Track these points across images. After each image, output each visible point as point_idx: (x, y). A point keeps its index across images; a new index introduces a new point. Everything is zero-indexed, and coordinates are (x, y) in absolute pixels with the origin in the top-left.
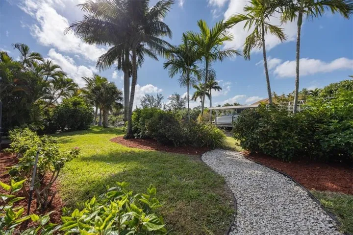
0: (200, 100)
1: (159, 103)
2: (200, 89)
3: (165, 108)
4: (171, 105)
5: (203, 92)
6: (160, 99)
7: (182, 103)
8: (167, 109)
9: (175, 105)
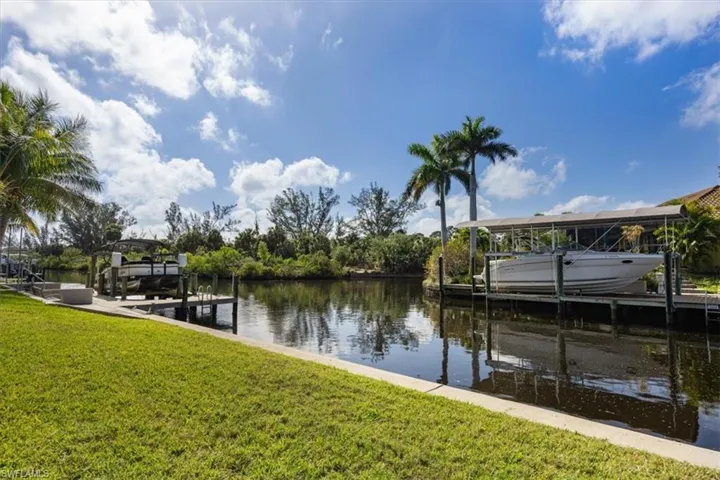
0: (437, 197)
1: (324, 216)
2: (436, 157)
3: (340, 233)
4: (358, 222)
5: (445, 167)
6: (329, 204)
7: (392, 215)
8: (347, 232)
9: (369, 223)
